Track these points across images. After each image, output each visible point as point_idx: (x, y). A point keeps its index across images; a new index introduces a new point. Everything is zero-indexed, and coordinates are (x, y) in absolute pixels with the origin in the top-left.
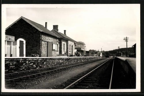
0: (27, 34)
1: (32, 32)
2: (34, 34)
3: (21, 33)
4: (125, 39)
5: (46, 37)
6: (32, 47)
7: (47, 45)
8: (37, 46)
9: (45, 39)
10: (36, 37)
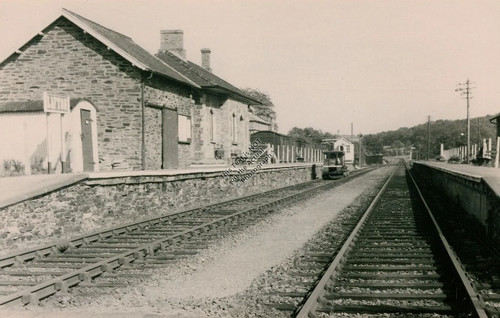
0: (84, 79)
1: (105, 70)
2: (112, 78)
3: (59, 76)
4: (461, 87)
5: (157, 91)
6: (107, 131)
7: (160, 123)
8: (128, 125)
9: (152, 95)
10: (122, 91)
